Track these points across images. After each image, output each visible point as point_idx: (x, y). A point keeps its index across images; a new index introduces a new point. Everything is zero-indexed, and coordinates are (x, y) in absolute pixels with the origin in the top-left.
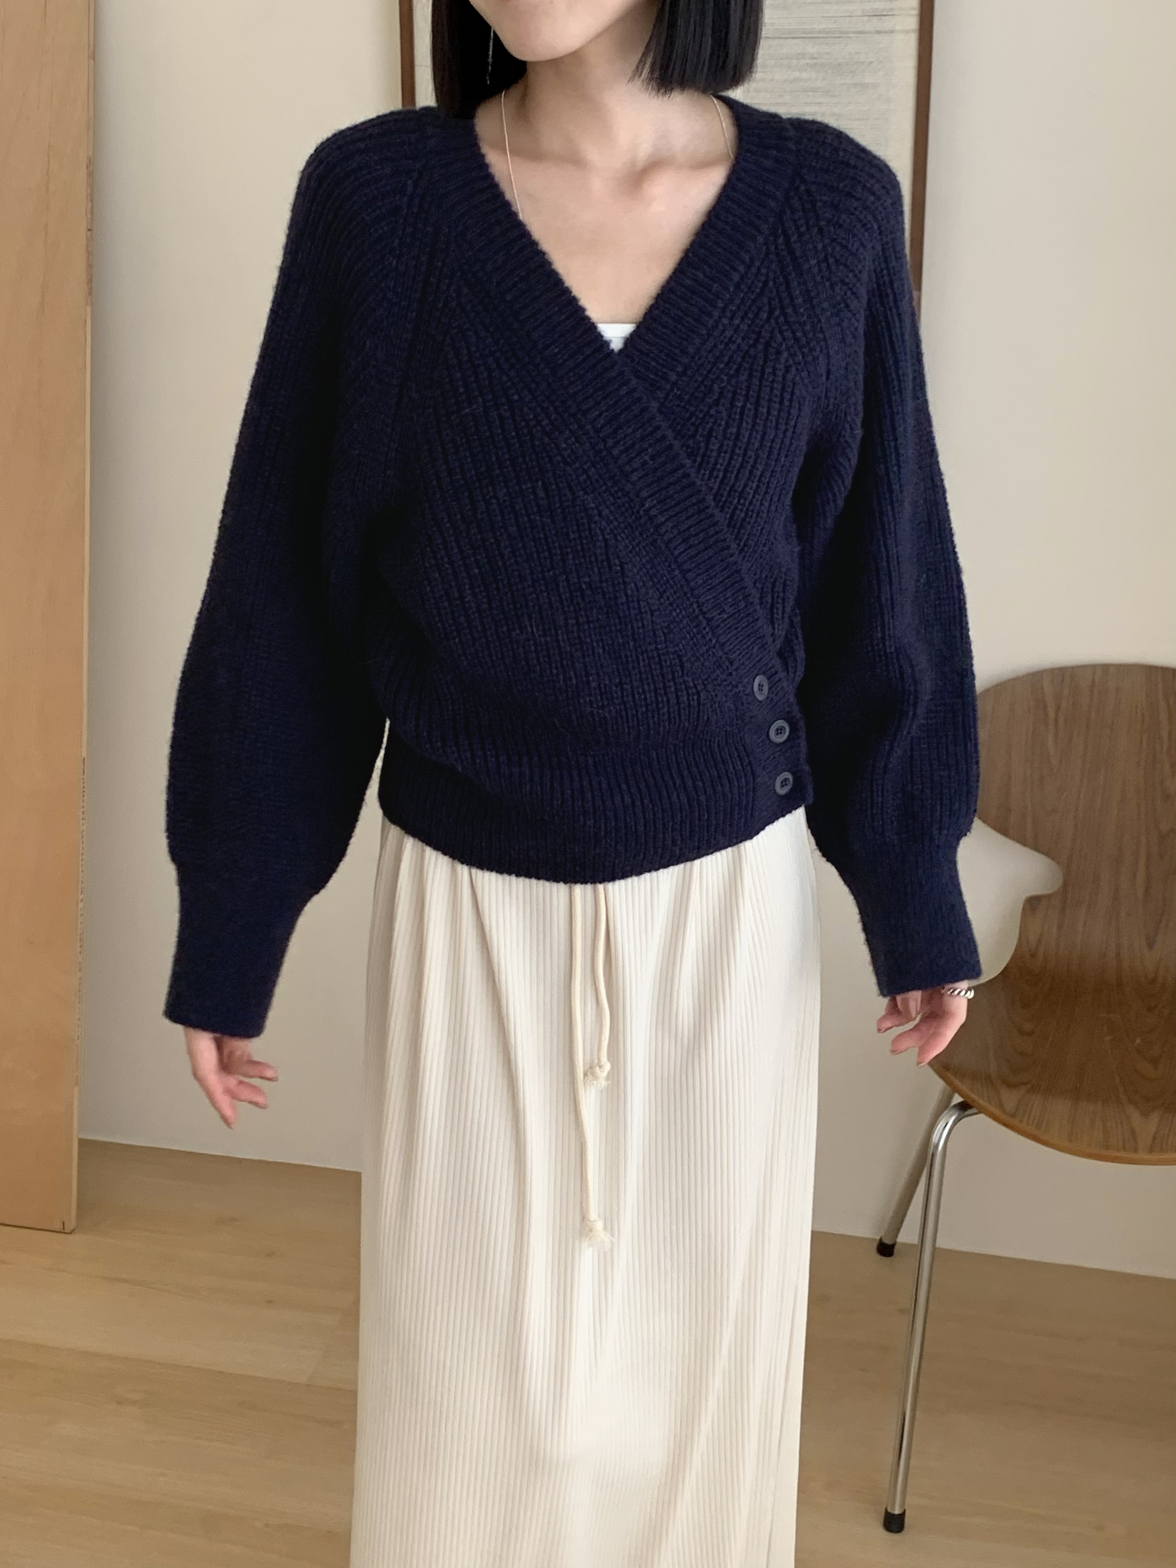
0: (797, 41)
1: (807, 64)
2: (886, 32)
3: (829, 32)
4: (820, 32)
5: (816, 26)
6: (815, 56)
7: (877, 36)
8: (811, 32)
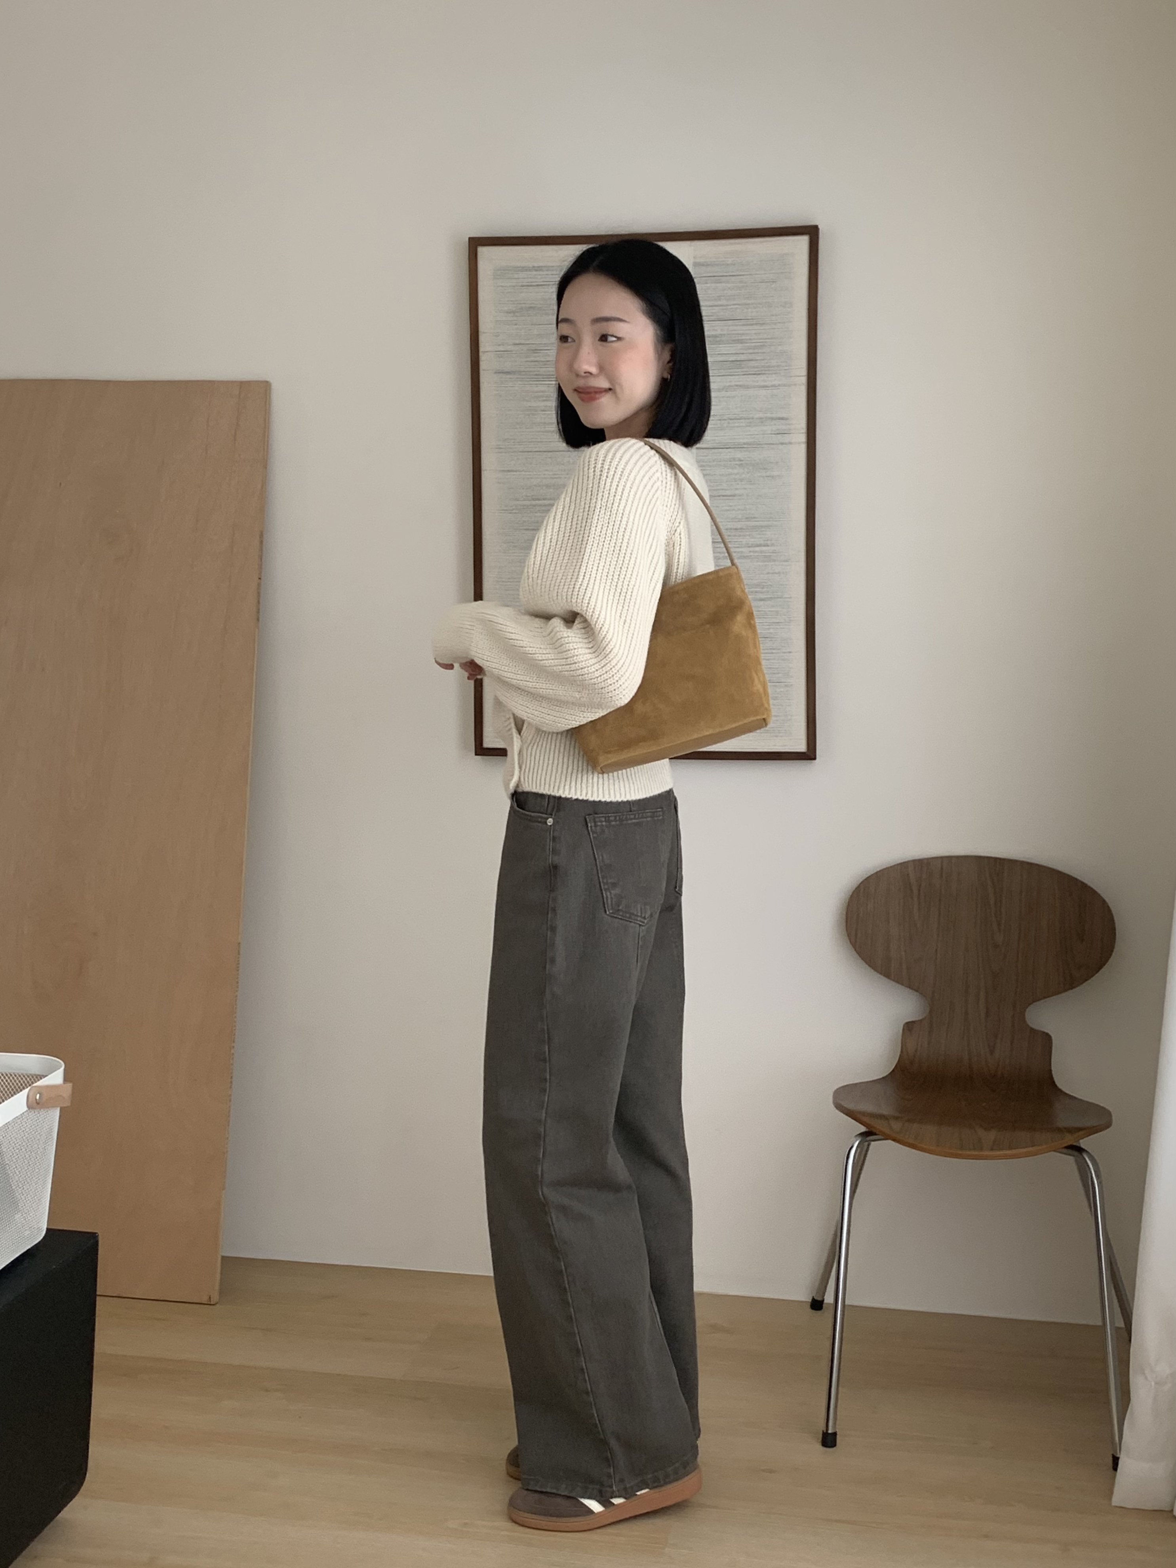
0: (729, 450)
1: (736, 464)
2: (786, 444)
3: (750, 444)
4: (744, 444)
5: (741, 441)
6: (742, 459)
7: (781, 447)
8: (739, 445)
